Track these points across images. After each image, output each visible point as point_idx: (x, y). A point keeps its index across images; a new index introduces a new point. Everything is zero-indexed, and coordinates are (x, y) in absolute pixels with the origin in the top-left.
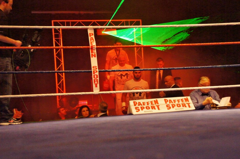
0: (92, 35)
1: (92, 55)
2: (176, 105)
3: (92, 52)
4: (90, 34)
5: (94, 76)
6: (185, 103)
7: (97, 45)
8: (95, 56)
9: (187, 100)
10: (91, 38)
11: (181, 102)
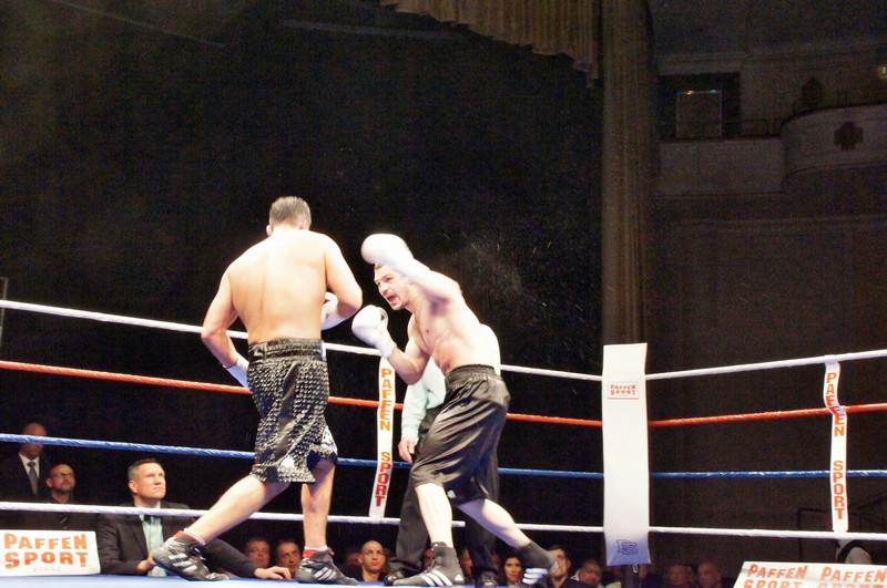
2: (40, 557)
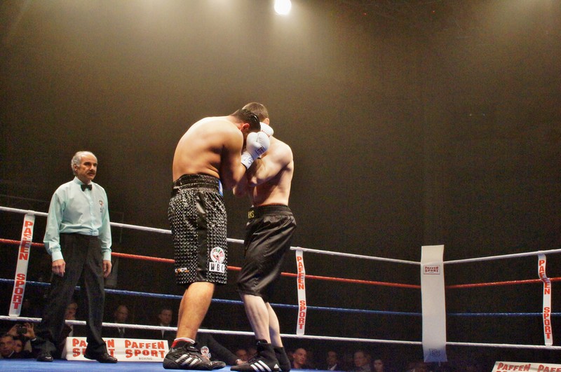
0: (31, 224)
1: (22, 255)
2: (142, 352)
3: (22, 251)
4: (27, 222)
5: (16, 290)
6: (158, 350)
7: (33, 241)
8: (25, 258)
9: (161, 346)
10: (27, 229)
11: (150, 349)
